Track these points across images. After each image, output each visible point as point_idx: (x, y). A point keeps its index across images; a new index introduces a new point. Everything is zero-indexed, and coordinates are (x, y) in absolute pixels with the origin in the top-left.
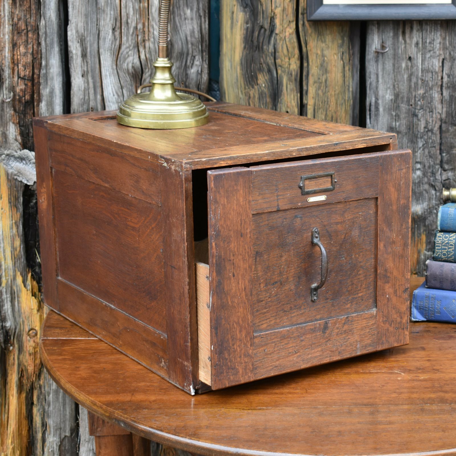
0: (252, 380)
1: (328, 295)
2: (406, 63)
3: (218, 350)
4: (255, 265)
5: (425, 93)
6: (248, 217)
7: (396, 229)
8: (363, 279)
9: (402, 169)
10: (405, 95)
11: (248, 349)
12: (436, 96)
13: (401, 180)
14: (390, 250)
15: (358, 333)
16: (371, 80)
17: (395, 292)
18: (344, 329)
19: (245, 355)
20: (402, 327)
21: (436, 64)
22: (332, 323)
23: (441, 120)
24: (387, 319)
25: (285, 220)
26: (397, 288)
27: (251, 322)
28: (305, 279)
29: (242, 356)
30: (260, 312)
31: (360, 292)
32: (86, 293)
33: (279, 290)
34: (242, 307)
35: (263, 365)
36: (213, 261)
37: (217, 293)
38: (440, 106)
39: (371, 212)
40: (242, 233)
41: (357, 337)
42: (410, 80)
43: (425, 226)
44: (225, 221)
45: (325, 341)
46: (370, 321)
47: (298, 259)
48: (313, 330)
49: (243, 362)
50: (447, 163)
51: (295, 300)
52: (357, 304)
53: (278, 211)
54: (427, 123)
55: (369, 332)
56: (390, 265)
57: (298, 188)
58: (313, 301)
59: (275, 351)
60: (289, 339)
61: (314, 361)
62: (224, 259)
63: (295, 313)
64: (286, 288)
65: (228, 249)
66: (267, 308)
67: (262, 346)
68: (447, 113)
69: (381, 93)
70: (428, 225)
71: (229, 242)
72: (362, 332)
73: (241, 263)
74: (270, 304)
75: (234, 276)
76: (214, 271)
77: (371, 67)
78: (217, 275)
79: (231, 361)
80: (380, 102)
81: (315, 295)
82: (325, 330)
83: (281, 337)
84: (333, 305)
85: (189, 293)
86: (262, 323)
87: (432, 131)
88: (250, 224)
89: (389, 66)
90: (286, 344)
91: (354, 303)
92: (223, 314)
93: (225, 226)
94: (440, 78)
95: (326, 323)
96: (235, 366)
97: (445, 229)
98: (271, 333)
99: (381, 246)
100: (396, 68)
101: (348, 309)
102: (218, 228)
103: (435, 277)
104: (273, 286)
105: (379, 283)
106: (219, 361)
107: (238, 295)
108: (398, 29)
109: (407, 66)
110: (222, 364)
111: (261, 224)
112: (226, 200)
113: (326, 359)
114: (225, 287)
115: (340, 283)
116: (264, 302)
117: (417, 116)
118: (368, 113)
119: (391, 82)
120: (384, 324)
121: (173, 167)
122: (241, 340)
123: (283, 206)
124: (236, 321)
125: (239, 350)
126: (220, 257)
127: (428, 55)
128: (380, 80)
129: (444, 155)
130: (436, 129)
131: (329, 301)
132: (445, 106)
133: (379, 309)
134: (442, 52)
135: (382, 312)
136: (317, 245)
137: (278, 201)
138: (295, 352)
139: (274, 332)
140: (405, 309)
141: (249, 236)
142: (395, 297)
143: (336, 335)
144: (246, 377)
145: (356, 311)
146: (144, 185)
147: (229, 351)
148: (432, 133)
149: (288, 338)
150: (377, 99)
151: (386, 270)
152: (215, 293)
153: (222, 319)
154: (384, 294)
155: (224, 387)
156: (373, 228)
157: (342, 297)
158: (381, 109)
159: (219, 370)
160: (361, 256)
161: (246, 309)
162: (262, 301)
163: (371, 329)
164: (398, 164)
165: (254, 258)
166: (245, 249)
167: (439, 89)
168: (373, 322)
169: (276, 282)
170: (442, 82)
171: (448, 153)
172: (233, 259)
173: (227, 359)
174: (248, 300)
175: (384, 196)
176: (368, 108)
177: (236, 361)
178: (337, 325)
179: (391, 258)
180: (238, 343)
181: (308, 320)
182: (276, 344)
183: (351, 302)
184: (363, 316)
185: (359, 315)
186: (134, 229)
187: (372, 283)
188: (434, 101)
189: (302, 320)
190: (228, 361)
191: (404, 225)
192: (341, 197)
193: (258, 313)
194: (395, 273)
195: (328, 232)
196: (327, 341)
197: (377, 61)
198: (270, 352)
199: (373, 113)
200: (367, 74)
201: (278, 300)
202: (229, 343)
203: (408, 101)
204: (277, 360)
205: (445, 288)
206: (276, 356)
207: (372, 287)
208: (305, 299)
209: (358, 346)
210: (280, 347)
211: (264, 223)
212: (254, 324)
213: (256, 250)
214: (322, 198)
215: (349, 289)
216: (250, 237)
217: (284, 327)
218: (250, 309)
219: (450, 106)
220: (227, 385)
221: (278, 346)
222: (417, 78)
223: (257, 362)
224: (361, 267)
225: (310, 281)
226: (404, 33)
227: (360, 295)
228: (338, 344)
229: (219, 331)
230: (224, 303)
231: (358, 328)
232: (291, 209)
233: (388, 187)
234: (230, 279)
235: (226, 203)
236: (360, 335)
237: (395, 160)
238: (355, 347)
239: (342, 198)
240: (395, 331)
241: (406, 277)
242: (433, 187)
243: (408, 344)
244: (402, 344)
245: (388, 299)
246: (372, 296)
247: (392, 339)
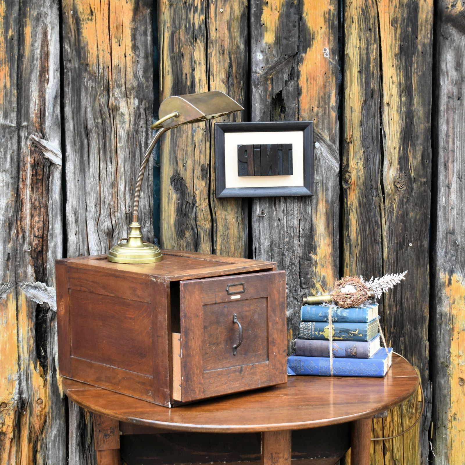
0: (203, 397)
2: (277, 222)
3: (186, 379)
4: (204, 333)
5: (289, 241)
6: (200, 306)
7: (278, 315)
8: (261, 343)
9: (281, 281)
10: (277, 242)
11: (201, 380)
12: (296, 242)
13: (280, 288)
14: (275, 327)
16: (255, 233)
17: (279, 352)
20: (283, 373)
21: (296, 223)
22: (245, 368)
23: (300, 257)
24: (275, 368)
25: (219, 309)
26: (280, 349)
27: (202, 365)
28: (230, 342)
29: (198, 384)
30: (207, 360)
31: (259, 351)
32: (93, 362)
33: (216, 347)
34: (198, 356)
35: (209, 390)
36: (183, 330)
37: (185, 348)
38: (298, 249)
39: (265, 306)
40: (197, 315)
41: (258, 377)
42: (280, 233)
43: (292, 324)
44: (189, 308)
46: (266, 368)
47: (226, 331)
48: (235, 371)
49: (198, 387)
50: (304, 284)
51: (225, 354)
52: (258, 357)
53: (216, 303)
54: (291, 259)
55: (265, 374)
56: (275, 336)
57: (226, 291)
58: (234, 355)
59: (215, 382)
61: (235, 389)
62: (189, 329)
63: (225, 361)
64: (220, 347)
65: (190, 323)
66: (210, 358)
67: (208, 379)
68: (303, 253)
69: (262, 241)
70: (294, 323)
71: (191, 320)
72: (261, 374)
73: (197, 332)
74: (212, 355)
76: (184, 335)
77: (255, 226)
78: (185, 338)
79: (192, 386)
80: (262, 247)
81: (235, 351)
82: (241, 371)
83: (218, 374)
84: (245, 358)
85: (168, 349)
86: (208, 366)
87: (294, 264)
88: (201, 310)
89: (267, 224)
90: (220, 378)
92: (188, 360)
93: (189, 311)
94: (298, 231)
95: (242, 368)
96: (194, 389)
97: (305, 320)
99: (270, 324)
100: (271, 226)
101: (253, 360)
102: (185, 312)
103: (300, 349)
104: (213, 346)
105: (270, 346)
106: (186, 385)
107: (196, 349)
108: (271, 202)
109: (278, 224)
110: (188, 388)
111: (207, 311)
112: (189, 297)
113: (242, 389)
114: (189, 345)
115: (249, 345)
116: (209, 354)
117: (284, 255)
118: (254, 254)
119: (268, 234)
120: (273, 370)
121: (159, 281)
123: (218, 301)
124: (195, 364)
125: (196, 380)
126: (186, 328)
127: (290, 218)
128: (261, 233)
129: (302, 279)
130: (297, 263)
131: (243, 355)
132: (301, 248)
133: (270, 361)
134: (298, 216)
135: (272, 363)
136: (236, 323)
137: (215, 298)
138: (226, 383)
139: (214, 371)
140: (284, 362)
141: (201, 317)
142: (279, 355)
143: (247, 375)
144: (200, 396)
145: (257, 362)
146: (139, 292)
147: (191, 380)
148: (294, 265)
149: (221, 375)
150: (260, 245)
151: (273, 339)
153: (188, 362)
154: (272, 353)
156: (265, 314)
157: (250, 354)
158: (262, 251)
160: (260, 330)
161: (200, 357)
163: (266, 372)
164: (278, 278)
165: (204, 329)
166: (199, 324)
167: (298, 238)
169: (215, 343)
170: (300, 234)
171: (305, 278)
172: (193, 329)
173: (190, 385)
174: (201, 352)
175: (271, 296)
176: (254, 251)
177: (195, 386)
178: (247, 369)
179: (276, 332)
180: (196, 376)
181: (232, 365)
182: (215, 378)
183: (255, 357)
184: (261, 365)
185: (259, 364)
186: (131, 318)
187: (266, 346)
188: (295, 246)
189: (229, 365)
191: (283, 313)
192: (248, 296)
194: (279, 341)
195: (241, 316)
196: (242, 378)
197: (259, 222)
198: (212, 382)
199: (257, 254)
200: (253, 230)
201: (216, 353)
202: (191, 376)
203: (279, 246)
204: (216, 387)
205: (306, 355)
206: (215, 385)
207: (266, 349)
208: (230, 354)
209: (259, 382)
210: (217, 380)
212: (204, 366)
213: (204, 325)
214: (238, 297)
215: (253, 349)
217: (219, 369)
218: (202, 357)
219: (305, 248)
220: (190, 400)
222: (284, 231)
223: (205, 387)
224: (260, 336)
225: (232, 343)
226: (275, 204)
227: (259, 353)
228: (248, 380)
229: (186, 368)
230: (188, 353)
231: (259, 372)
232: (222, 302)
233: (273, 291)
234: (192, 340)
235: (189, 299)
236: (260, 376)
237: (277, 276)
238: (257, 383)
240: (279, 374)
241: (285, 343)
242: (296, 299)
243: (286, 383)
244: (283, 382)
245: (275, 356)
246: (266, 353)
247: (278, 379)
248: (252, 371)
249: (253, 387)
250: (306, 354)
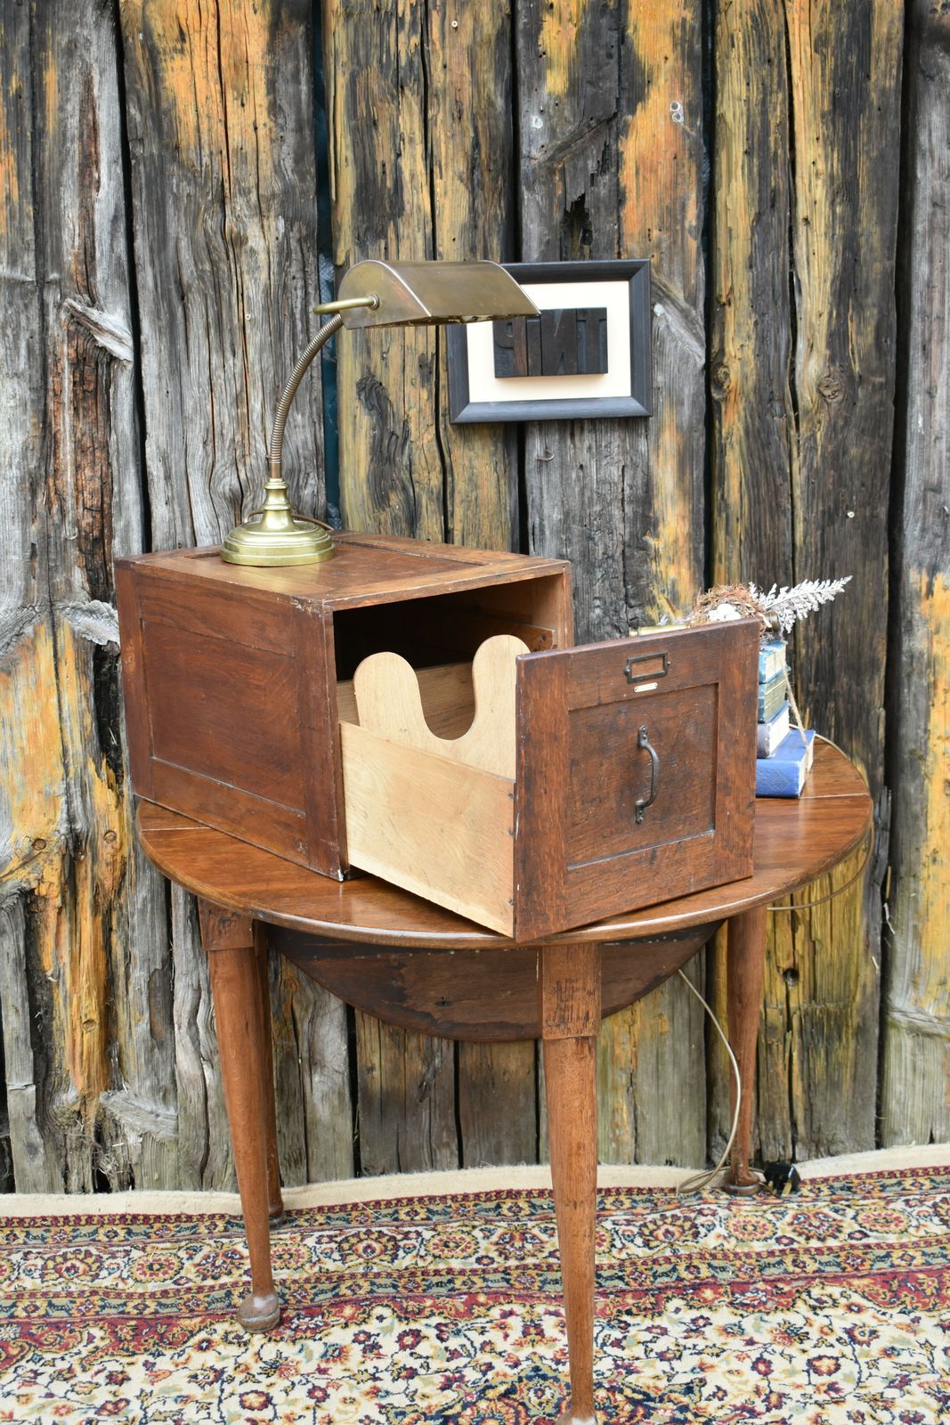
0: (564, 928)
1: (656, 815)
3: (526, 891)
4: (570, 776)
6: (563, 714)
8: (698, 791)
11: (561, 888)
14: (732, 752)
15: (692, 864)
17: (738, 807)
18: (675, 858)
19: (557, 897)
22: (661, 851)
24: (728, 844)
25: (607, 718)
26: (740, 801)
27: (564, 851)
28: (629, 795)
29: (554, 898)
30: (576, 839)
31: (694, 808)
33: (598, 808)
34: (555, 834)
35: (578, 909)
36: (521, 774)
37: (526, 816)
39: (710, 702)
41: (690, 869)
44: (536, 721)
45: (652, 874)
46: (707, 847)
47: (622, 767)
48: (638, 861)
49: (555, 905)
51: (617, 822)
52: (691, 825)
53: (599, 705)
55: (705, 861)
56: (732, 771)
57: (624, 675)
58: (639, 824)
60: (610, 874)
62: (534, 771)
63: (617, 839)
64: (606, 806)
65: (539, 757)
66: (584, 834)
67: (578, 884)
71: (541, 749)
72: (698, 862)
73: (555, 776)
74: (588, 828)
75: (546, 793)
76: (523, 787)
78: (526, 793)
79: (540, 904)
81: (641, 814)
82: (653, 860)
83: (600, 872)
84: (662, 828)
86: (577, 853)
88: (565, 723)
90: (606, 880)
91: (688, 823)
92: (532, 843)
93: (536, 727)
96: (545, 911)
98: (588, 866)
99: (721, 746)
101: (680, 832)
102: (529, 730)
104: (590, 805)
105: (718, 797)
106: (527, 905)
107: (551, 818)
110: (529, 909)
111: (579, 723)
112: (538, 694)
114: (536, 808)
115: (671, 797)
116: (580, 825)
120: (723, 850)
122: (553, 877)
123: (605, 699)
124: (548, 852)
125: (550, 889)
126: (530, 768)
131: (657, 822)
133: (718, 830)
135: (722, 834)
136: (644, 748)
137: (599, 693)
139: (591, 865)
141: (564, 739)
142: (738, 815)
143: (665, 867)
145: (689, 834)
147: (538, 891)
149: (609, 872)
151: (727, 779)
153: (530, 849)
154: (724, 811)
156: (711, 723)
157: (673, 817)
160: (696, 761)
161: (560, 835)
162: (578, 824)
163: (708, 857)
165: (570, 768)
166: (560, 757)
168: (711, 848)
169: (594, 799)
173: (535, 902)
174: (562, 823)
177: (546, 905)
178: (667, 854)
179: (733, 763)
180: (549, 880)
181: (632, 848)
182: (594, 881)
183: (685, 823)
184: (698, 839)
185: (693, 839)
187: (710, 797)
189: (624, 847)
190: (536, 905)
192: (674, 684)
193: (573, 840)
194: (738, 782)
195: (657, 730)
196: (655, 875)
198: (586, 892)
201: (597, 822)
202: (538, 881)
204: (595, 902)
206: (593, 898)
207: (709, 802)
208: (629, 821)
209: (692, 880)
210: (598, 885)
211: (582, 722)
212: (569, 855)
213: (572, 757)
214: (652, 686)
215: (681, 806)
216: (566, 740)
217: (604, 858)
218: (563, 835)
221: (596, 883)
223: (571, 904)
224: (696, 775)
225: (635, 796)
227: (695, 812)
229: (526, 866)
231: (692, 857)
232: (614, 702)
234: (541, 797)
235: (538, 698)
236: (695, 866)
238: (688, 882)
239: (676, 686)
240: (738, 859)
241: (751, 787)
243: (751, 877)
244: (745, 876)
245: (729, 818)
246: (710, 812)
247: (733, 871)
248: (678, 856)
249: (678, 893)
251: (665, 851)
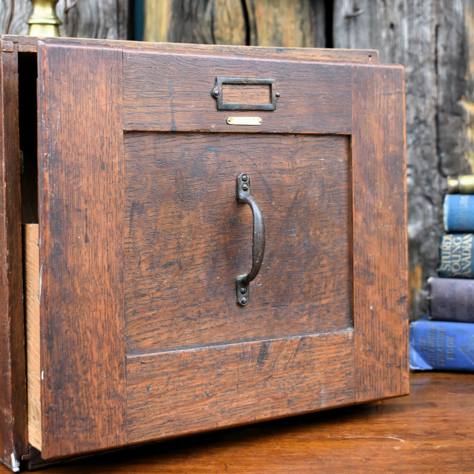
0: (122, 443)
1: (267, 297)
3: (53, 381)
4: (131, 226)
6: (115, 134)
7: (383, 193)
8: (328, 274)
9: (390, 94)
11: (115, 382)
13: (388, 113)
14: (373, 227)
15: (322, 369)
17: (384, 301)
18: (297, 360)
19: (108, 394)
20: (398, 364)
22: (275, 348)
24: (372, 348)
25: (187, 152)
26: (388, 294)
27: (120, 331)
28: (225, 263)
29: (103, 397)
30: (140, 316)
31: (323, 296)
33: (177, 277)
34: (102, 302)
35: (144, 417)
36: (44, 207)
37: (53, 269)
39: (341, 160)
40: (103, 163)
41: (320, 377)
44: (70, 135)
45: (262, 378)
46: (343, 349)
47: (212, 225)
48: (241, 358)
49: (105, 406)
51: (207, 300)
52: (319, 317)
53: (174, 133)
55: (341, 368)
56: (374, 254)
57: (211, 98)
58: (240, 305)
59: (168, 391)
60: (196, 370)
61: (242, 414)
62: (67, 207)
63: (208, 324)
64: (189, 276)
65: (75, 188)
66: (153, 310)
67: (144, 379)
71: (79, 176)
72: (330, 368)
73: (102, 219)
74: (160, 302)
75: (87, 240)
76: (48, 226)
78: (52, 236)
79: (79, 404)
81: (243, 293)
82: (262, 358)
83: (180, 366)
86: (143, 336)
88: (119, 147)
90: (189, 379)
91: (315, 315)
92: (65, 312)
93: (69, 144)
95: (265, 346)
96: (88, 414)
98: (160, 356)
99: (358, 218)
101: (303, 324)
102: (56, 146)
104: (164, 271)
105: (356, 284)
106: (56, 402)
107: (96, 278)
110: (61, 409)
111: (142, 153)
112: (72, 98)
113: (265, 412)
114: (70, 260)
115: (289, 277)
116: (147, 298)
120: (366, 355)
122: (101, 365)
123: (181, 125)
124: (92, 327)
125: (96, 383)
126: (59, 201)
131: (269, 307)
133: (357, 329)
135: (363, 334)
136: (245, 202)
137: (173, 115)
138: (207, 395)
139: (166, 355)
140: (401, 333)
141: (117, 169)
142: (385, 311)
143: (282, 370)
144: (112, 437)
145: (317, 331)
147: (77, 384)
149: (193, 367)
151: (368, 262)
152: (49, 271)
153: (63, 320)
154: (365, 304)
155: (64, 454)
156: (343, 187)
157: (293, 304)
159: (55, 420)
160: (325, 234)
161: (112, 306)
162: (144, 295)
163: (345, 363)
164: (383, 84)
165: (129, 214)
166: (110, 194)
168: (348, 351)
169: (171, 264)
172: (86, 210)
173: (71, 400)
174: (115, 289)
175: (362, 135)
177: (90, 405)
178: (284, 352)
179: (375, 242)
180: (95, 370)
181: (231, 338)
182: (170, 378)
183: (310, 314)
184: (329, 338)
185: (323, 336)
187: (345, 284)
189: (220, 336)
190: (73, 403)
191: (396, 188)
192: (287, 125)
193: (136, 317)
194: (384, 269)
195: (265, 184)
196: (266, 380)
198: (158, 392)
201: (176, 297)
202: (77, 369)
204: (172, 409)
206: (170, 401)
207: (344, 291)
208: (225, 300)
209: (323, 392)
210: (177, 384)
211: (147, 152)
212: (128, 338)
213: (132, 199)
214: (254, 121)
215: (304, 290)
216: (120, 172)
217: (187, 347)
218: (118, 307)
220: (72, 451)
221: (173, 382)
223: (132, 408)
224: (325, 253)
225: (234, 267)
227: (324, 302)
228: (287, 385)
229: (55, 343)
230: (65, 289)
231: (321, 361)
232: (198, 132)
233: (368, 121)
234: (79, 246)
235: (72, 103)
236: (326, 373)
238: (317, 394)
239: (289, 127)
240: (386, 369)
241: (402, 277)
243: (407, 395)
244: (398, 393)
245: (373, 313)
246: (346, 304)
247: (381, 384)
248: (300, 357)
249: (302, 408)
250: (458, 316)
251: (281, 348)
